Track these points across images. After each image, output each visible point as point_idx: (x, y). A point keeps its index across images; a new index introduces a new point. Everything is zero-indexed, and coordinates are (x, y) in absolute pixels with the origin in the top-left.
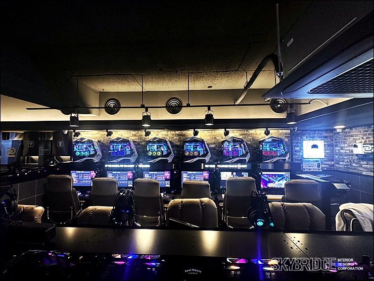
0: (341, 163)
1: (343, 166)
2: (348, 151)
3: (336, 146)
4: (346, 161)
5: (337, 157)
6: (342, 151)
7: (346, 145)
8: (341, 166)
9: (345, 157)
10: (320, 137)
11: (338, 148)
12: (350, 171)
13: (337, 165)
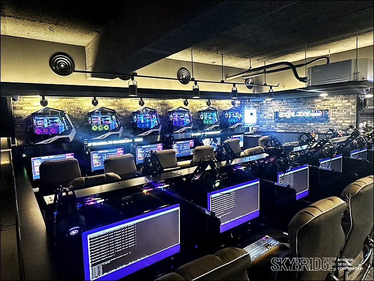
0: (264, 126)
1: (265, 128)
2: (268, 117)
3: (261, 113)
4: (267, 124)
5: (261, 121)
6: (265, 117)
7: (268, 113)
8: (264, 128)
9: (267, 121)
10: (253, 107)
11: (262, 115)
12: (270, 130)
13: (261, 128)
